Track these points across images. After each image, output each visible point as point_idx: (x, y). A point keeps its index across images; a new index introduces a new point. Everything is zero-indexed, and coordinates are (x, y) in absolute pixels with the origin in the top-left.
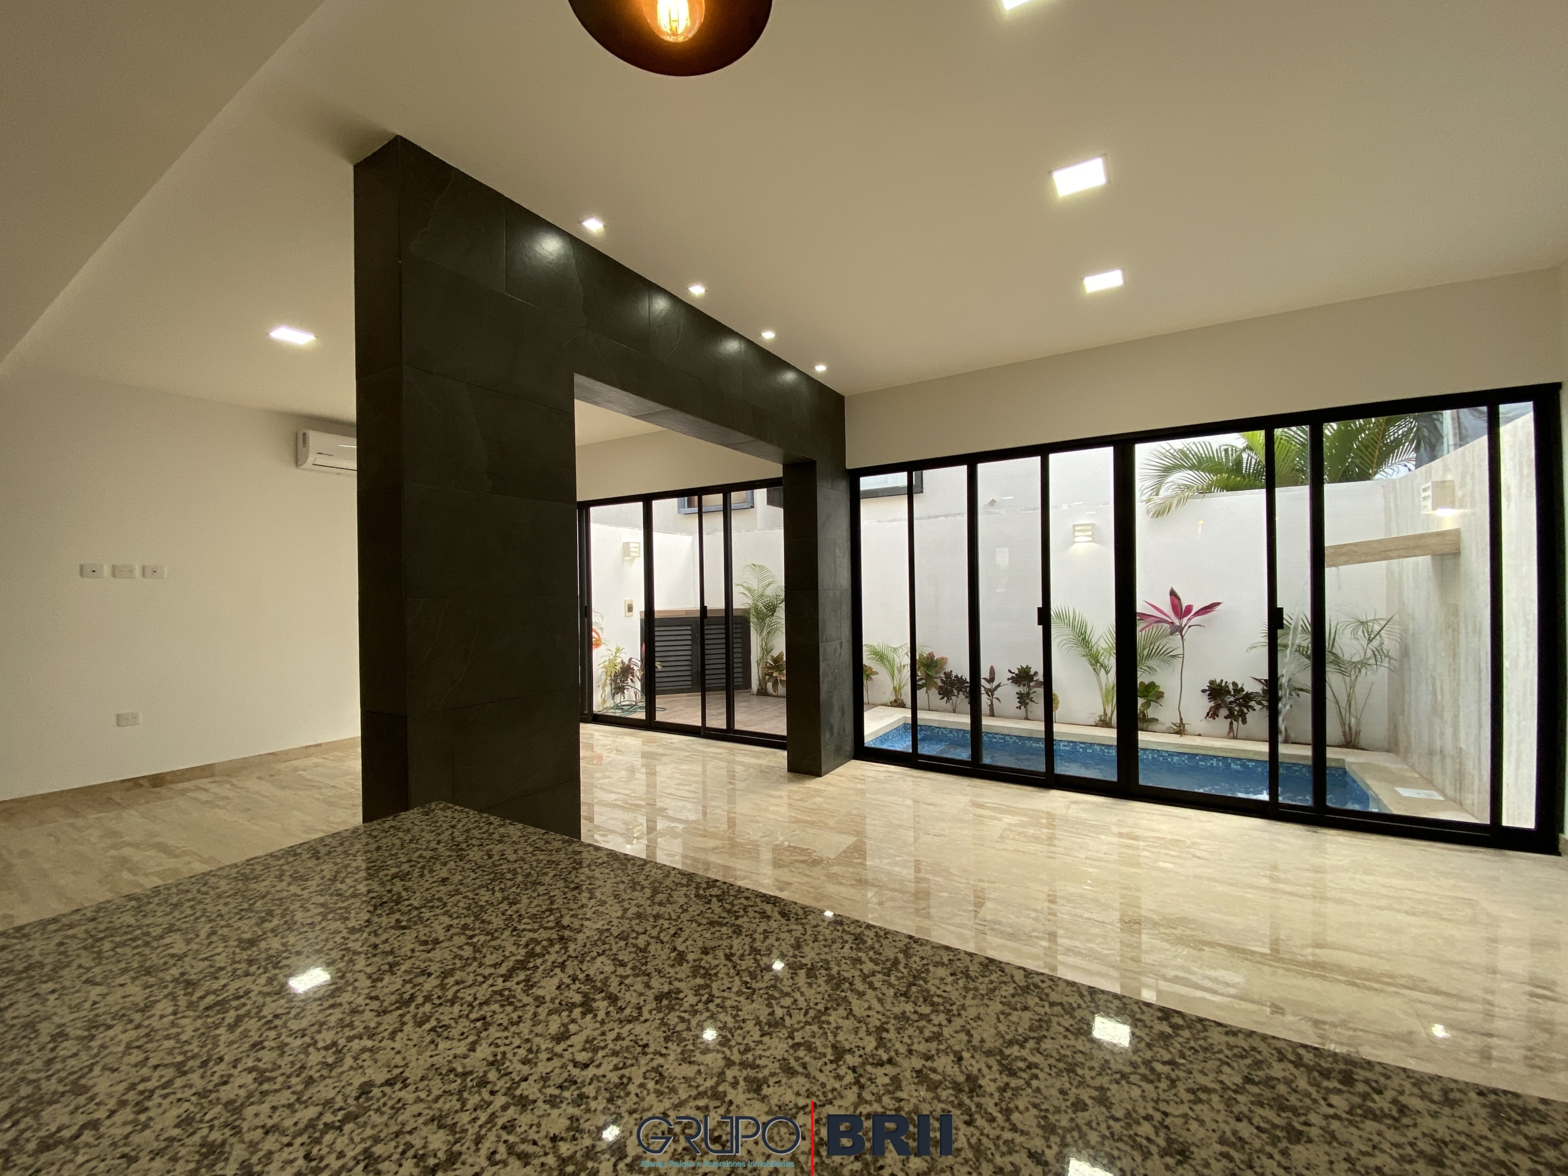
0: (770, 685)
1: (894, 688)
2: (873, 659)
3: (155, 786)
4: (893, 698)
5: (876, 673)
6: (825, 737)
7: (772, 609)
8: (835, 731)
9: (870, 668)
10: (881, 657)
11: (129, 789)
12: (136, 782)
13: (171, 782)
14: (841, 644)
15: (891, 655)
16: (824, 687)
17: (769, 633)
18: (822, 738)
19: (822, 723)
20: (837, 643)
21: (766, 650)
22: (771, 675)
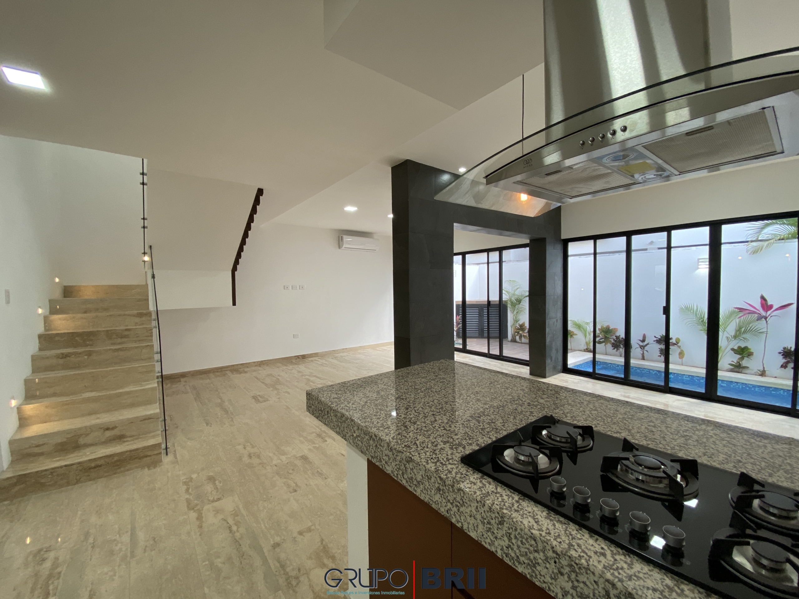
0: (517, 338)
1: (586, 343)
2: (574, 327)
3: (303, 359)
4: (585, 348)
5: (576, 335)
6: (548, 361)
7: (519, 301)
8: (553, 359)
9: (573, 332)
10: (579, 326)
11: (296, 359)
12: (298, 357)
13: (307, 358)
14: (557, 320)
15: (585, 326)
16: (548, 340)
17: (517, 312)
18: (547, 361)
19: (547, 355)
20: (555, 320)
21: (516, 321)
22: (518, 333)
